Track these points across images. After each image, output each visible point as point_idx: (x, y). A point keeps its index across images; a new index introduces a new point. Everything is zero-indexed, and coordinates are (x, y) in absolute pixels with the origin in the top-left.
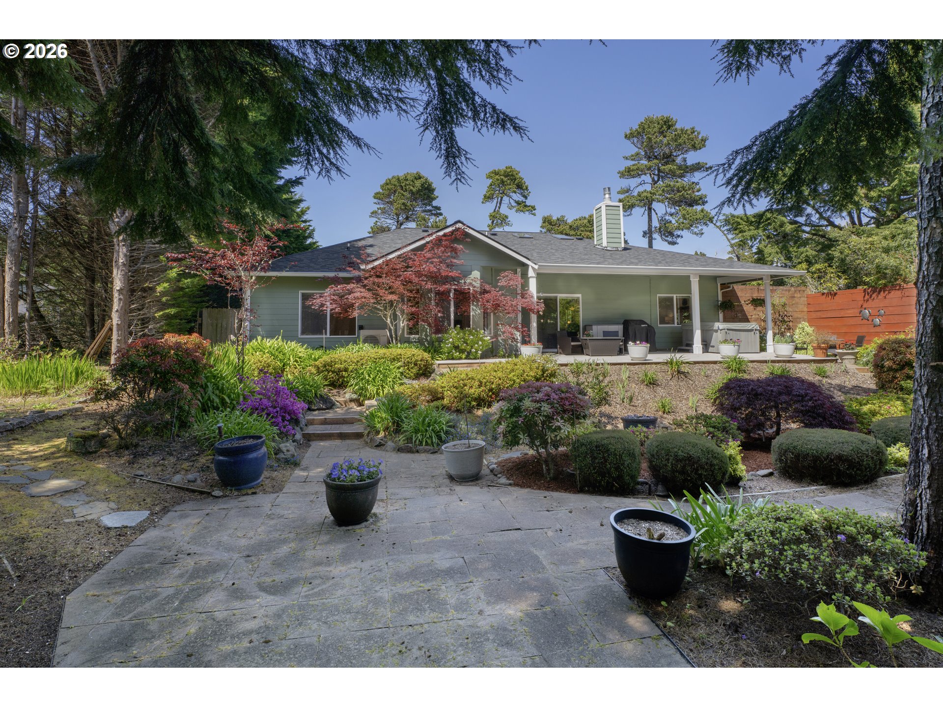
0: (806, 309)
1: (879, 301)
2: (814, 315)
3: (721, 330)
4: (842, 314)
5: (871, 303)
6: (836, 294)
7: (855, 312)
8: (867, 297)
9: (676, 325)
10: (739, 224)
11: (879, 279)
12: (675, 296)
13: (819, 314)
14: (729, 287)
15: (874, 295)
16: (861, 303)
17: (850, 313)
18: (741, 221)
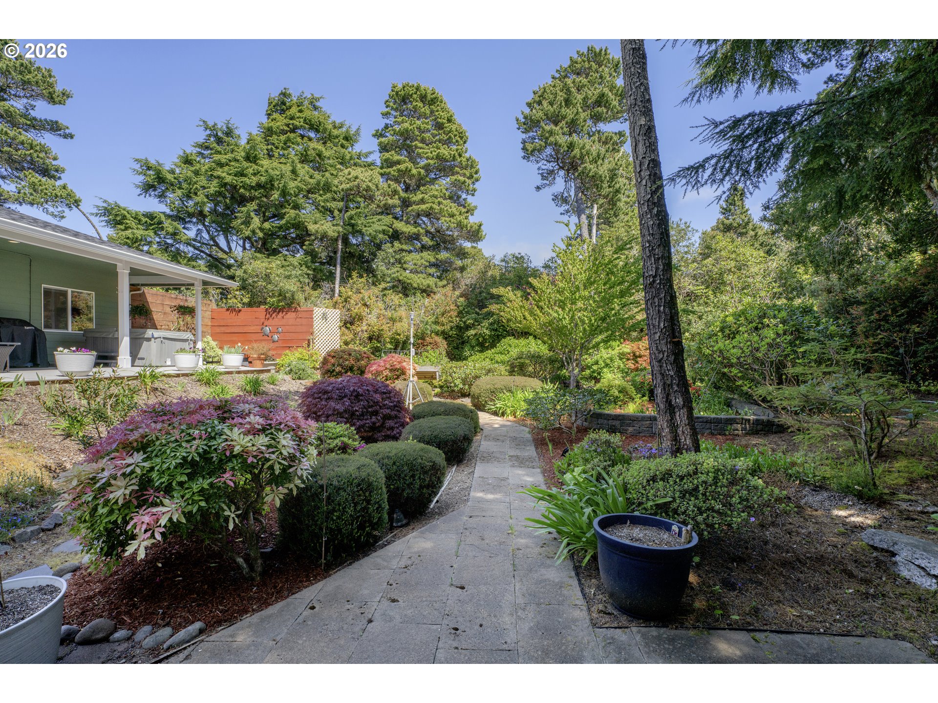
0: (210, 324)
1: (278, 320)
2: (218, 330)
3: (156, 338)
4: (246, 329)
5: (270, 322)
6: (240, 311)
7: (257, 329)
8: (268, 316)
9: (70, 330)
10: (124, 217)
11: (279, 301)
12: (70, 290)
13: (223, 329)
14: (139, 290)
15: (274, 315)
16: (263, 320)
17: (252, 329)
18: (128, 216)
